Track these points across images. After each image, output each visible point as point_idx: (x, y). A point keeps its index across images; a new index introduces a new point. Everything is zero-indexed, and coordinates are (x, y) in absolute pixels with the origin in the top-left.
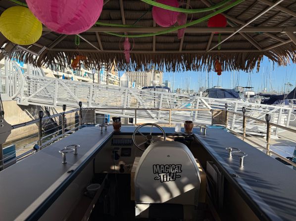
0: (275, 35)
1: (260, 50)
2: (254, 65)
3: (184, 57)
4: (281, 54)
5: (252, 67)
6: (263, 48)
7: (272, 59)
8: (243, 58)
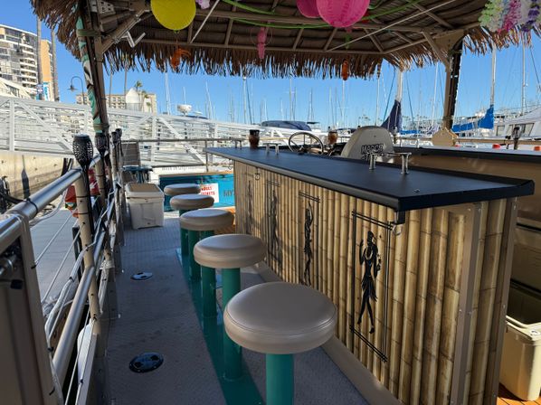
0: (404, 34)
1: (381, 52)
2: (374, 69)
3: (297, 57)
4: (404, 57)
5: (372, 73)
6: (385, 50)
7: (393, 63)
8: (362, 62)
